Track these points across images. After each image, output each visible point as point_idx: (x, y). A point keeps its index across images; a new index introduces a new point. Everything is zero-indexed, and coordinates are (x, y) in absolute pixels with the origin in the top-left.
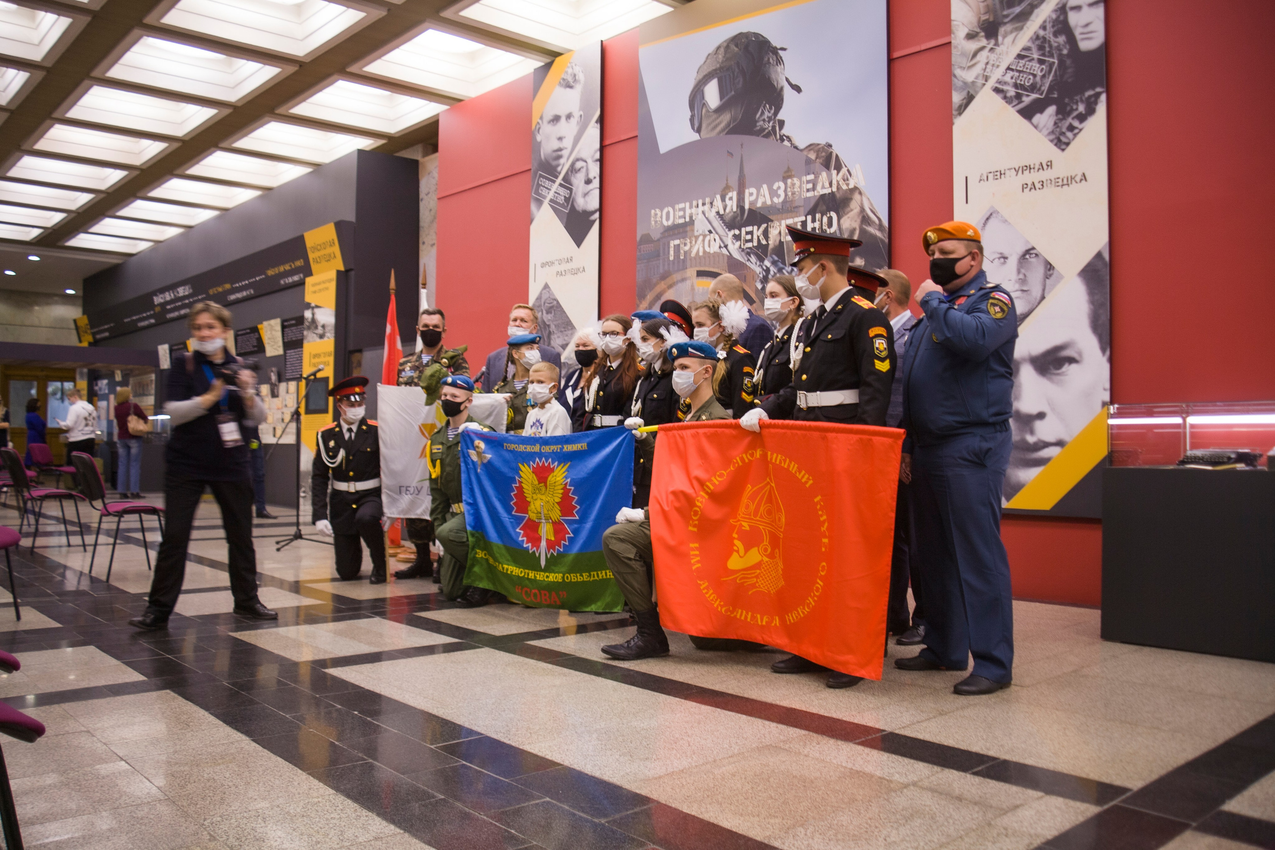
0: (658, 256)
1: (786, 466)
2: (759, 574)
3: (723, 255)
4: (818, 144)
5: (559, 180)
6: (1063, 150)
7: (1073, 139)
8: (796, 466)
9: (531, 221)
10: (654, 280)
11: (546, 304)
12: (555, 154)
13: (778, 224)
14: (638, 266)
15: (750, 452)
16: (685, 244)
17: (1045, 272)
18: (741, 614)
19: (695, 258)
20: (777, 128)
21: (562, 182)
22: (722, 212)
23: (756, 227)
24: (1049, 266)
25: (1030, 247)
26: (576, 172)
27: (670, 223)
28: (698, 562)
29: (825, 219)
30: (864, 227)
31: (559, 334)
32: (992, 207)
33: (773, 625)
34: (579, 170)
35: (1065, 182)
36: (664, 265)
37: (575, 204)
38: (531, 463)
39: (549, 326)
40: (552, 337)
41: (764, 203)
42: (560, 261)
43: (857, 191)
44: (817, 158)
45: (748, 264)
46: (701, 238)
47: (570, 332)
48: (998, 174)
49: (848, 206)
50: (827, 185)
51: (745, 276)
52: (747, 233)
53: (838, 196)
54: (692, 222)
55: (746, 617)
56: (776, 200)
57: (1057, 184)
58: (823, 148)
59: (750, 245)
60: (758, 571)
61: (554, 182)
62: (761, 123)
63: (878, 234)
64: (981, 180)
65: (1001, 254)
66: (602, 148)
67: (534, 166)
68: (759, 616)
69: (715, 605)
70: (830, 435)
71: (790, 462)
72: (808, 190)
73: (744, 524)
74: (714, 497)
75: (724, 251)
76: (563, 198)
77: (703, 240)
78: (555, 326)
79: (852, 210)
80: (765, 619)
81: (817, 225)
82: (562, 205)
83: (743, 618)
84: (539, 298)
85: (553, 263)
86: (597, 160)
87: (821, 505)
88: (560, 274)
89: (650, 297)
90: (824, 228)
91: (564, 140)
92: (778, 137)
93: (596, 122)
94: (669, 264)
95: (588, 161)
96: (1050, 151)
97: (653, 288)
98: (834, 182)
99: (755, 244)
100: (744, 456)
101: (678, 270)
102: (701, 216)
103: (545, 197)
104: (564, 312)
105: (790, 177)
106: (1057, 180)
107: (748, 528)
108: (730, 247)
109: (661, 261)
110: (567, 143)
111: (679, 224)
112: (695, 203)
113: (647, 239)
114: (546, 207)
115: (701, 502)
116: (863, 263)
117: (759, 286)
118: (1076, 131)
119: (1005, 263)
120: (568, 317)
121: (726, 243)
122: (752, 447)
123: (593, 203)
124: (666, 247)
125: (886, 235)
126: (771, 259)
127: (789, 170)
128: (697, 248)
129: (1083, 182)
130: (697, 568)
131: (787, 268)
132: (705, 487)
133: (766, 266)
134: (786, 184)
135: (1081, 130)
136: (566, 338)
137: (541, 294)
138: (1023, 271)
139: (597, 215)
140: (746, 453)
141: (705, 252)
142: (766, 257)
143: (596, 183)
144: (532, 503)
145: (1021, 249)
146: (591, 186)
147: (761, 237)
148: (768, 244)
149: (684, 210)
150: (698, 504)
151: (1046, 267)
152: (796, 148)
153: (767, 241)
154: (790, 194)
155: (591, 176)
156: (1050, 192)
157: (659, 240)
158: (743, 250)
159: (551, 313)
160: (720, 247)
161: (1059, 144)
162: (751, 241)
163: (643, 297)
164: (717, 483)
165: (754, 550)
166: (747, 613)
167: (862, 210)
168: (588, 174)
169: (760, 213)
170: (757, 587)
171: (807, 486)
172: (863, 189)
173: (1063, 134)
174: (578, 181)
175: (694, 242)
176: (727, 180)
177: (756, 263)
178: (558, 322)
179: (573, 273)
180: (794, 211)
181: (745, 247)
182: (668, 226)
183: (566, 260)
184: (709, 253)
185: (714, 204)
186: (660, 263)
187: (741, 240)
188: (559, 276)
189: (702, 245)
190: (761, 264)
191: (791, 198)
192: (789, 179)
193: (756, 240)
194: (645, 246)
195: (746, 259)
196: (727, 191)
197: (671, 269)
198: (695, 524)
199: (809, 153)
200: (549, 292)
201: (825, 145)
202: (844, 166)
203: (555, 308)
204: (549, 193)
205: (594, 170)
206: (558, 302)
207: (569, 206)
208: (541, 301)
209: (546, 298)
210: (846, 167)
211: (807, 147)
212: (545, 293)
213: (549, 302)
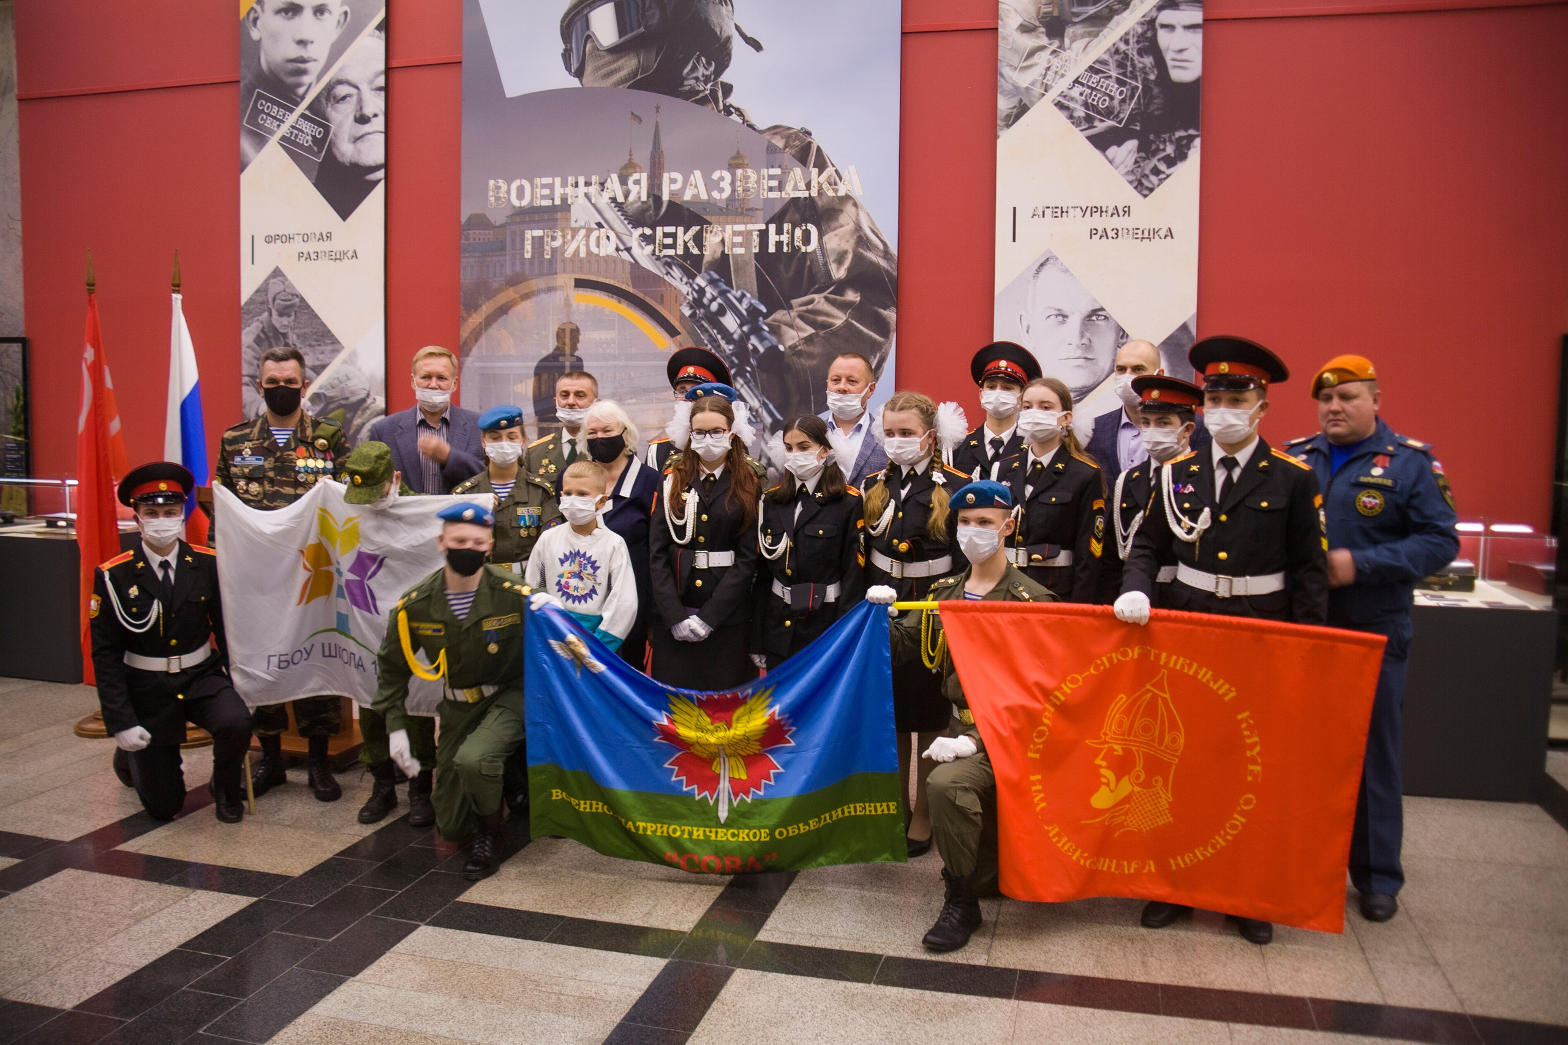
0: (503, 249)
1: (1191, 673)
2: (1129, 809)
3: (623, 261)
4: (789, 128)
5: (302, 108)
6: (1145, 196)
7: (1159, 185)
8: (1210, 673)
9: (242, 166)
10: (495, 284)
11: (278, 301)
12: (291, 66)
13: (720, 229)
14: (463, 260)
15: (1121, 650)
16: (554, 239)
17: (1117, 340)
18: (1107, 865)
19: (572, 260)
20: (720, 94)
21: (307, 113)
22: (621, 199)
23: (681, 230)
24: (1121, 333)
25: (1098, 307)
26: (338, 102)
27: (525, 203)
28: (1042, 800)
29: (798, 233)
30: (861, 250)
32: (1049, 251)
33: (1145, 871)
34: (344, 98)
35: (1146, 235)
36: (513, 265)
37: (335, 150)
39: (285, 335)
41: (696, 196)
42: (306, 237)
43: (851, 202)
44: (786, 147)
45: (667, 278)
46: (583, 232)
47: (329, 348)
48: (1059, 210)
49: (837, 219)
50: (802, 186)
51: (662, 296)
52: (666, 235)
53: (820, 203)
54: (565, 207)
55: (1109, 867)
56: (716, 195)
57: (1136, 236)
58: (795, 133)
59: (671, 252)
60: (1128, 806)
61: (291, 111)
62: (693, 82)
63: (883, 263)
64: (1034, 215)
65: (1059, 310)
66: (388, 71)
67: (247, 78)
68: (1125, 863)
69: (1074, 858)
70: (1271, 638)
71: (1200, 667)
72: (771, 189)
74: (1064, 710)
75: (625, 255)
76: (310, 138)
77: (587, 236)
78: (298, 336)
79: (842, 226)
80: (1134, 865)
81: (785, 238)
82: (308, 149)
83: (1105, 869)
84: (263, 290)
85: (290, 238)
86: (379, 89)
87: (1248, 723)
88: (305, 256)
90: (796, 244)
91: (310, 46)
92: (721, 107)
93: (378, 28)
94: (523, 264)
95: (360, 86)
96: (1128, 195)
97: (492, 297)
98: (814, 184)
99: (680, 251)
100: (1114, 655)
101: (541, 274)
102: (582, 200)
103: (271, 132)
104: (315, 316)
105: (741, 166)
106: (1136, 231)
107: (1121, 753)
108: (636, 251)
109: (508, 258)
110: (318, 52)
111: (541, 207)
112: (571, 180)
113: (480, 222)
115: (1049, 719)
116: (858, 299)
117: (687, 312)
118: (1162, 176)
119: (1063, 322)
120: (324, 326)
121: (629, 245)
123: (373, 152)
124: (518, 239)
125: (894, 266)
126: (708, 277)
127: (738, 156)
128: (576, 246)
129: (1169, 238)
130: (1043, 808)
131: (734, 292)
132: (1051, 698)
133: (698, 285)
134: (733, 175)
135: (1168, 176)
136: (321, 357)
137: (266, 283)
138: (1088, 335)
139: (381, 174)
140: (1116, 651)
141: (589, 252)
142: (700, 272)
143: (379, 124)
145: (1087, 308)
146: (367, 128)
147: (691, 244)
148: (702, 255)
149: (551, 187)
150: (1046, 721)
151: (1118, 334)
152: (751, 126)
153: (701, 249)
154: (740, 189)
155: (368, 111)
156: (1125, 243)
157: (503, 226)
158: (658, 258)
159: (289, 316)
160: (618, 249)
161: (1139, 188)
162: (673, 246)
164: (1069, 691)
165: (1125, 780)
166: (1111, 862)
167: (858, 228)
168: (361, 108)
169: (688, 210)
170: (1125, 827)
171: (1227, 699)
172: (859, 201)
173: (1146, 176)
174: (341, 117)
175: (569, 237)
176: (630, 155)
177: (681, 280)
178: (303, 331)
179: (334, 257)
180: (747, 215)
181: (662, 255)
182: (521, 207)
183: (318, 236)
184: (598, 255)
185: (606, 185)
186: (505, 261)
187: (654, 244)
188: (303, 259)
189: (584, 242)
190: (691, 281)
191: (742, 196)
192: (739, 168)
193: (682, 247)
194: (477, 232)
195: (665, 272)
196: (630, 171)
197: (527, 272)
198: (1039, 749)
199: (772, 138)
200: (284, 283)
201: (799, 131)
202: (829, 164)
203: (296, 309)
204: (279, 126)
205: (375, 104)
206: (302, 300)
207: (323, 153)
208: (267, 295)
209: (277, 291)
210: (833, 166)
211: (769, 129)
212: (275, 283)
213: (283, 298)
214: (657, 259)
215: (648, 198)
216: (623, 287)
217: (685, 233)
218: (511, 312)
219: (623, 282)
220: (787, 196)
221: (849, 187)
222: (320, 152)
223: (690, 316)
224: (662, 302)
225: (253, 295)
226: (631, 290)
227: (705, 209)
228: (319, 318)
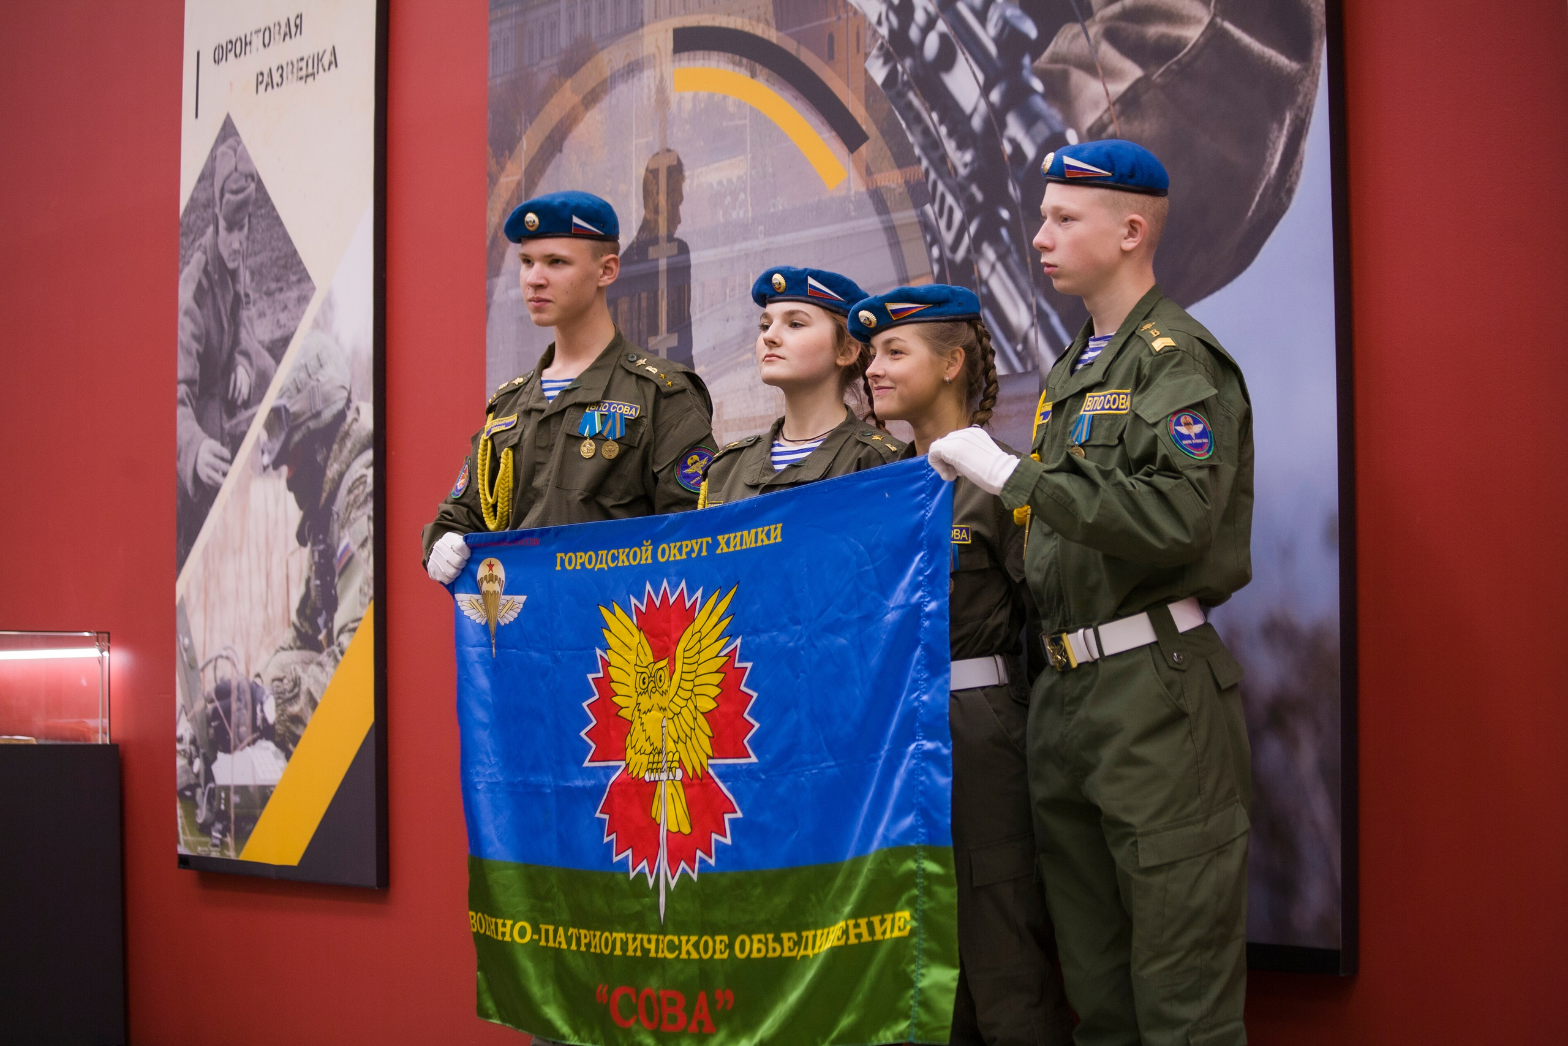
10: (543, 79)
11: (228, 196)
14: (494, 29)
31: (263, 304)
36: (572, 19)
38: (633, 601)
39: (234, 275)
40: (244, 314)
42: (267, 35)
47: (293, 294)
51: (831, 38)
78: (252, 274)
84: (206, 176)
85: (246, 43)
88: (266, 81)
89: (528, 145)
97: (538, 111)
101: (619, 33)
104: (277, 221)
109: (563, 4)
117: (879, 73)
120: (287, 240)
136: (283, 317)
137: (212, 158)
144: (637, 724)
159: (241, 226)
163: (506, 145)
178: (259, 259)
179: (303, 73)
183: (283, 29)
186: (558, 12)
188: (262, 88)
197: (594, 33)
200: (235, 151)
203: (251, 209)
206: (261, 185)
208: (212, 185)
209: (226, 172)
212: (224, 154)
213: (234, 187)
216: (760, 30)
218: (568, 145)
219: (758, 20)
223: (886, 82)
224: (830, 56)
225: (196, 189)
226: (772, 35)
228: (281, 224)
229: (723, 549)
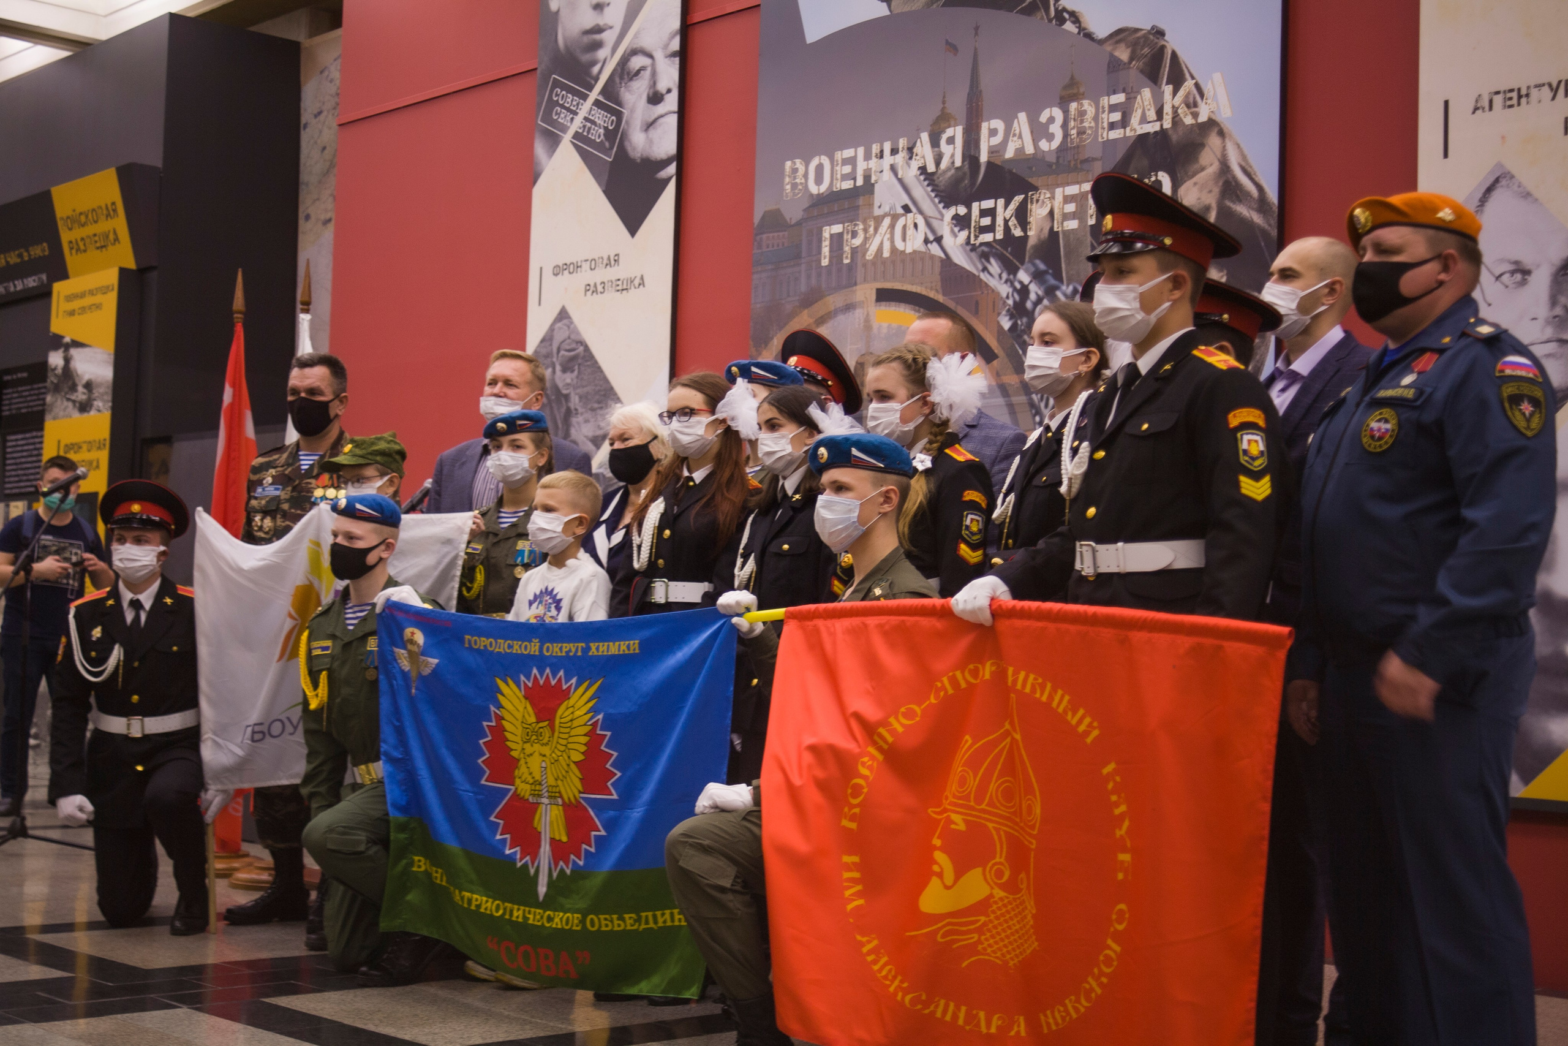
0: (798, 256)
1: (1044, 699)
2: (985, 924)
3: (932, 257)
4: (1137, 30)
5: (594, 94)
8: (1067, 698)
9: (535, 178)
10: (788, 308)
11: (562, 353)
12: (586, 39)
13: (1048, 195)
14: (756, 277)
15: (971, 666)
16: (854, 235)
18: (944, 1010)
19: (874, 262)
21: (601, 98)
22: (931, 168)
23: (1001, 202)
26: (631, 79)
27: (823, 188)
28: (859, 895)
30: (1228, 203)
31: (588, 415)
32: (1499, 165)
33: (1013, 1033)
34: (638, 72)
36: (809, 277)
37: (627, 144)
38: (523, 677)
39: (567, 397)
40: (574, 420)
41: (1020, 151)
42: (593, 264)
43: (1216, 130)
44: (1131, 59)
45: (984, 276)
46: (887, 221)
48: (1514, 95)
49: (1197, 159)
50: (1152, 115)
51: (977, 303)
52: (984, 213)
53: (1174, 138)
54: (868, 188)
55: (955, 1017)
56: (1044, 145)
58: (1145, 37)
59: (988, 237)
60: (983, 919)
61: (584, 97)
63: (1257, 218)
64: (1476, 109)
65: (1516, 263)
66: (686, 29)
67: (541, 62)
68: (982, 1015)
69: (892, 989)
70: (1138, 636)
71: (1054, 690)
72: (1112, 126)
73: (955, 817)
74: (893, 759)
75: (934, 248)
76: (602, 131)
77: (892, 226)
78: (581, 398)
79: (1203, 169)
80: (996, 1021)
82: (599, 146)
83: (948, 1018)
84: (547, 339)
85: (578, 266)
86: (673, 55)
87: (1115, 781)
88: (591, 289)
91: (607, 10)
92: (1052, 13)
94: (819, 275)
95: (654, 54)
98: (1168, 109)
99: (1000, 235)
100: (958, 674)
101: (839, 288)
102: (887, 175)
103: (564, 129)
104: (599, 369)
105: (1076, 97)
107: (962, 827)
108: (948, 241)
109: (803, 267)
110: (613, 18)
111: (842, 191)
112: (875, 149)
113: (774, 221)
114: (566, 149)
115: (870, 768)
117: (1006, 324)
119: (1523, 283)
120: (606, 380)
121: (939, 234)
122: (975, 655)
123: (665, 142)
124: (815, 238)
125: (1274, 222)
126: (1032, 269)
127: (1073, 83)
128: (878, 242)
130: (857, 907)
131: (1064, 288)
132: (876, 738)
133: (1021, 283)
137: (552, 329)
138: (1563, 300)
139: (672, 169)
140: (962, 667)
141: (894, 249)
142: (1022, 263)
143: (671, 102)
144: (523, 762)
145: (1558, 254)
146: (660, 109)
147: (1013, 222)
148: (1025, 238)
149: (852, 161)
150: (864, 771)
152: (1089, 36)
153: (1024, 230)
154: (1074, 132)
155: (662, 87)
157: (799, 224)
158: (974, 248)
160: (926, 241)
162: (991, 229)
164: (900, 729)
165: (975, 874)
167: (1225, 168)
168: (655, 83)
169: (1010, 172)
170: (978, 953)
171: (1089, 740)
172: (1227, 126)
174: (634, 96)
175: (871, 230)
176: (944, 102)
177: (1000, 276)
178: (585, 390)
179: (620, 288)
180: (1082, 170)
181: (978, 243)
182: (818, 195)
183: (605, 261)
184: (903, 252)
185: (915, 150)
186: (800, 272)
187: (969, 228)
188: (589, 293)
189: (888, 236)
190: (1011, 277)
191: (1076, 141)
192: (1073, 101)
193: (1002, 228)
194: (771, 235)
195: (980, 267)
196: (943, 125)
197: (824, 286)
198: (855, 814)
199: (1114, 49)
200: (569, 327)
201: (1149, 32)
202: (1187, 76)
203: (580, 361)
204: (572, 119)
205: (669, 75)
206: (587, 349)
207: (615, 149)
208: (551, 345)
209: (562, 339)
210: (1193, 78)
211: (1111, 36)
212: (560, 328)
213: (568, 347)
214: (972, 250)
215: (963, 161)
216: (932, 294)
217: (1006, 206)
219: (931, 289)
220: (1132, 134)
221: (1213, 107)
222: (611, 148)
223: (1010, 329)
224: (976, 312)
225: (539, 346)
226: (940, 298)
227: (1030, 168)
228: (602, 371)
229: (593, 651)
